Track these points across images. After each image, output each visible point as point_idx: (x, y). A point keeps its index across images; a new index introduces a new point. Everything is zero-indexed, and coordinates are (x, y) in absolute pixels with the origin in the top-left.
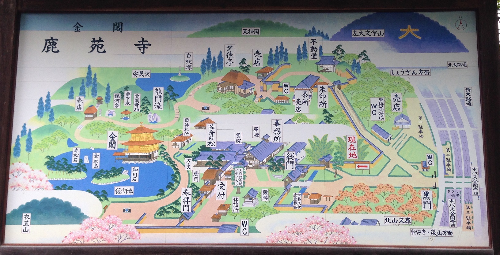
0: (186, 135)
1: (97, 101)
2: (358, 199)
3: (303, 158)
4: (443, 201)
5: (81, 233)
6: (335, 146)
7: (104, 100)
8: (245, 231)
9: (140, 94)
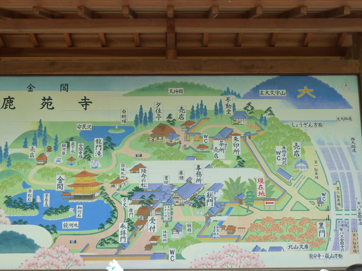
0: (122, 178)
1: (47, 149)
2: (266, 230)
3: (220, 196)
4: (334, 230)
5: (35, 261)
6: (247, 187)
7: (53, 149)
8: (172, 259)
9: (83, 144)
